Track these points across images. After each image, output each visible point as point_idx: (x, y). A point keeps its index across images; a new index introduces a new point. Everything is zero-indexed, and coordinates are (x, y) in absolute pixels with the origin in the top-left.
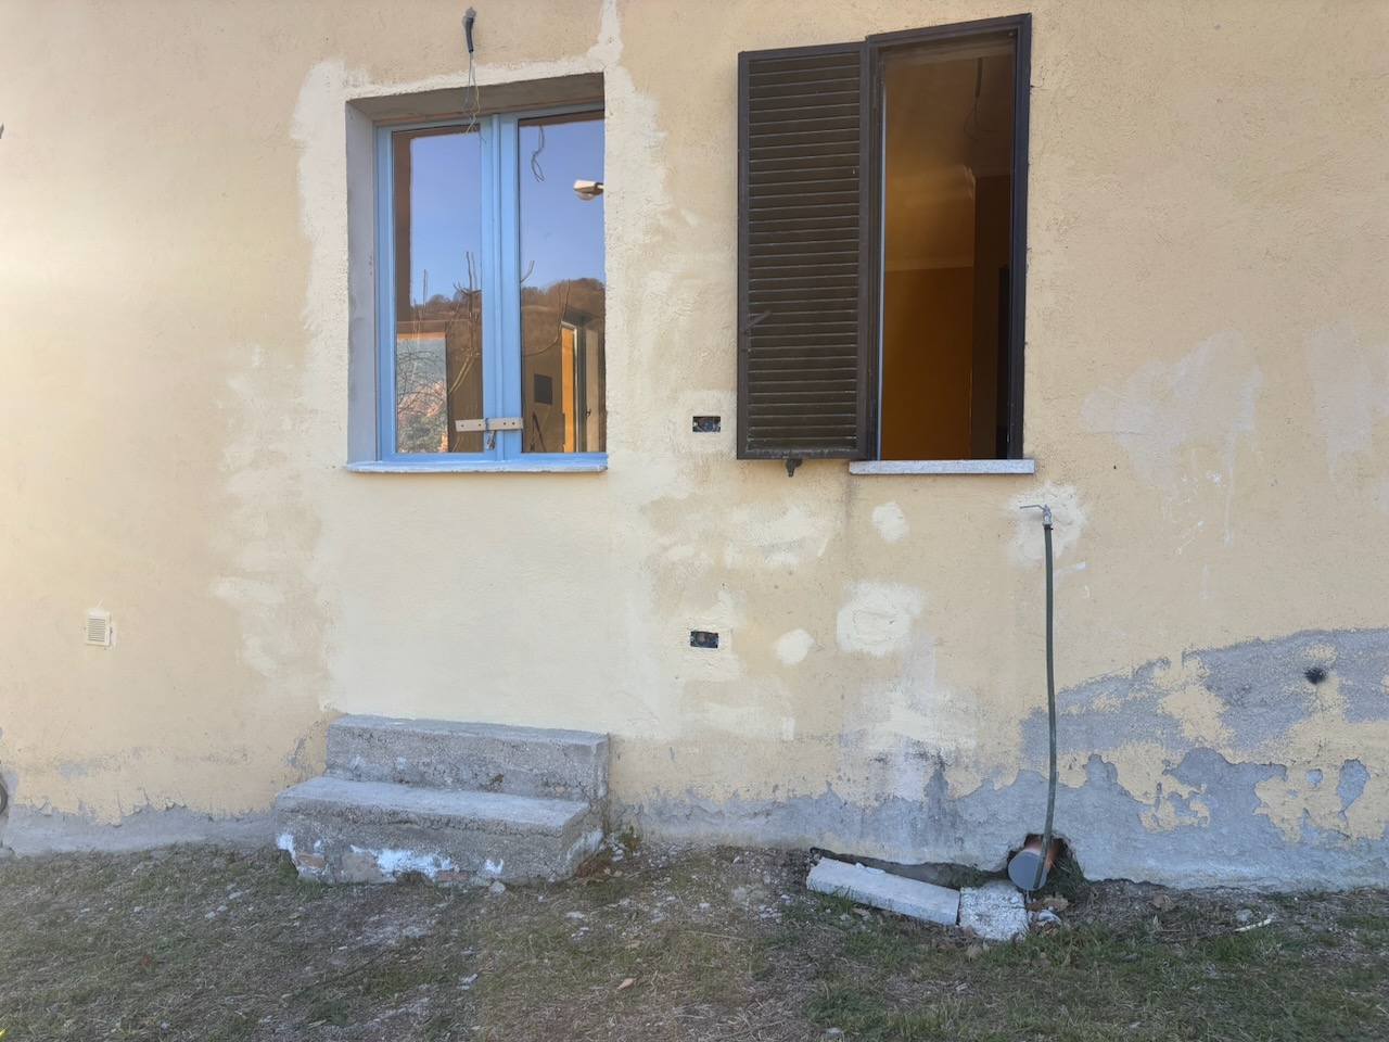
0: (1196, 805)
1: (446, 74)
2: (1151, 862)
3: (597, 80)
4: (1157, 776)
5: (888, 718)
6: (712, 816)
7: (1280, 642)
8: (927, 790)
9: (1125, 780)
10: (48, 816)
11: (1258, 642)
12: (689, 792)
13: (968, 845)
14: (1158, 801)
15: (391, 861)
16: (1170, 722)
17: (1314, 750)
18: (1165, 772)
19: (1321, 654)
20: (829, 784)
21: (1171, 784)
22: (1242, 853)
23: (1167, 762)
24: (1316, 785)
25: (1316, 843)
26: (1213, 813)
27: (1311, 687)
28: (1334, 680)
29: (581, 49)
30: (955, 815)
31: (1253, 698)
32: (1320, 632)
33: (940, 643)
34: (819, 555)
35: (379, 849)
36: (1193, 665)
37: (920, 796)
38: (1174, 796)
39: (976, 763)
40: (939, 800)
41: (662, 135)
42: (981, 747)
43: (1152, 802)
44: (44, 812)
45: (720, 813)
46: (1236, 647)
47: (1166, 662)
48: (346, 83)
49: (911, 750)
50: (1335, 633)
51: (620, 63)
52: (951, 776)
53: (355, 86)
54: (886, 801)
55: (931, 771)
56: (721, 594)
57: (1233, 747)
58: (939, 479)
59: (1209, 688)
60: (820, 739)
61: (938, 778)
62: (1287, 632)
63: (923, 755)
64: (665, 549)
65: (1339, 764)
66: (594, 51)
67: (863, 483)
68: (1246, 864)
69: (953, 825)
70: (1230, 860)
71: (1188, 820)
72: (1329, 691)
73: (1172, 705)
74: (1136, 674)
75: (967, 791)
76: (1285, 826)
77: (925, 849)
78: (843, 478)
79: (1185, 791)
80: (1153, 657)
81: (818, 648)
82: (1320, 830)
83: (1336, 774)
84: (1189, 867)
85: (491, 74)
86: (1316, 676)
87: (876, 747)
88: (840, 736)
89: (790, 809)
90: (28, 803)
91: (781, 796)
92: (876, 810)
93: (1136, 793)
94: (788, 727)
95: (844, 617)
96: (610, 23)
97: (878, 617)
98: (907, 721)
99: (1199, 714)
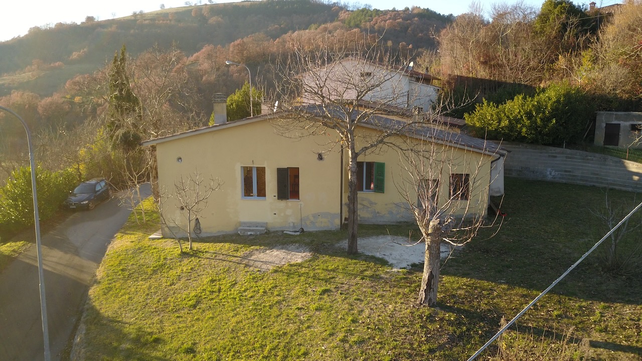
1: (250, 165)
2: (309, 229)
3: (265, 168)
4: (309, 223)
6: (276, 228)
9: (307, 224)
12: (274, 226)
14: (309, 225)
17: (319, 221)
20: (285, 225)
22: (315, 228)
24: (319, 223)
26: (313, 225)
31: (315, 217)
32: (319, 212)
33: (293, 214)
34: (284, 207)
35: (248, 232)
36: (311, 215)
40: (294, 226)
41: (271, 173)
42: (296, 222)
44: (206, 232)
46: (314, 214)
47: (309, 215)
48: (241, 165)
49: (292, 222)
51: (267, 167)
54: (290, 226)
56: (276, 210)
57: (314, 221)
58: (294, 201)
59: (312, 217)
60: (284, 222)
61: (294, 224)
62: (317, 213)
64: (272, 206)
65: (321, 222)
66: (264, 165)
67: (288, 201)
69: (295, 228)
71: (311, 226)
73: (310, 218)
74: (307, 216)
77: (293, 230)
78: (286, 201)
79: (311, 224)
81: (284, 214)
82: (320, 226)
86: (319, 216)
87: (289, 222)
88: (286, 221)
90: (204, 231)
91: (281, 226)
94: (282, 221)
95: (286, 212)
96: (266, 163)
97: (289, 212)
98: (291, 220)
99: (312, 219)
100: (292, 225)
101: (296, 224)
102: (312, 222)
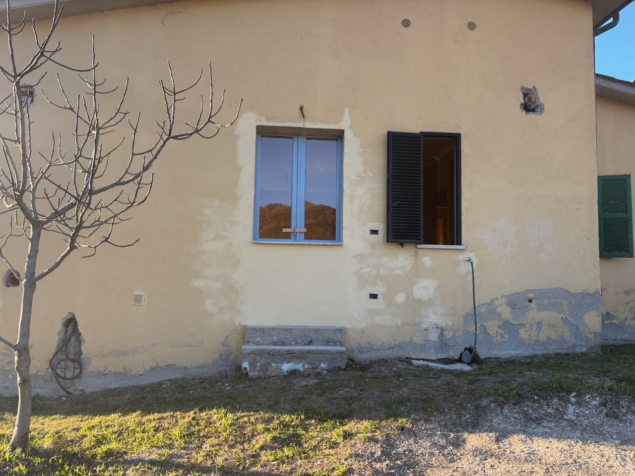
0: (506, 336)
1: (293, 122)
2: (496, 352)
3: (342, 132)
4: (496, 329)
5: (428, 317)
6: (376, 350)
7: (522, 293)
8: (439, 338)
9: (489, 331)
10: (106, 374)
11: (518, 293)
12: (369, 343)
13: (450, 352)
14: (497, 336)
15: (286, 367)
16: (499, 314)
17: (531, 320)
18: (498, 328)
19: (531, 295)
20: (411, 338)
21: (500, 331)
22: (516, 348)
23: (499, 325)
24: (532, 329)
25: (532, 344)
26: (509, 337)
27: (530, 304)
28: (534, 302)
29: (338, 122)
30: (446, 344)
31: (517, 307)
32: (531, 290)
33: (442, 295)
34: (408, 270)
35: (282, 364)
36: (504, 299)
37: (437, 339)
38: (501, 334)
39: (452, 329)
40: (442, 340)
41: (362, 150)
42: (453, 324)
43: (495, 336)
44: (104, 373)
45: (379, 349)
46: (513, 294)
47: (497, 299)
48: (257, 120)
49: (434, 326)
50: (534, 290)
51: (349, 128)
52: (445, 333)
53: (260, 121)
54: (427, 341)
55: (440, 332)
56: (379, 282)
57: (513, 320)
58: (440, 250)
59: (507, 305)
60: (408, 325)
61: (442, 334)
62: (523, 290)
63: (437, 328)
64: (361, 269)
65: (536, 323)
66: (341, 123)
67: (420, 250)
68: (517, 351)
69: (446, 347)
70: (513, 350)
71: (504, 340)
72: (533, 304)
73: (499, 310)
74: (491, 302)
75: (449, 337)
76: (525, 340)
77: (438, 355)
78: (415, 249)
79: (503, 332)
80: (495, 297)
81: (408, 298)
82: (533, 340)
83: (536, 325)
84: (505, 352)
85: (309, 125)
86: (530, 301)
87: (424, 326)
88: (414, 323)
89: (399, 346)
90: (96, 370)
91: (397, 342)
92: (424, 345)
93: (492, 334)
94: (399, 322)
95: (415, 289)
96: (347, 116)
97: (425, 288)
98: (433, 318)
99: (505, 312)
100: (434, 336)
101: (448, 335)
102: (506, 326)
